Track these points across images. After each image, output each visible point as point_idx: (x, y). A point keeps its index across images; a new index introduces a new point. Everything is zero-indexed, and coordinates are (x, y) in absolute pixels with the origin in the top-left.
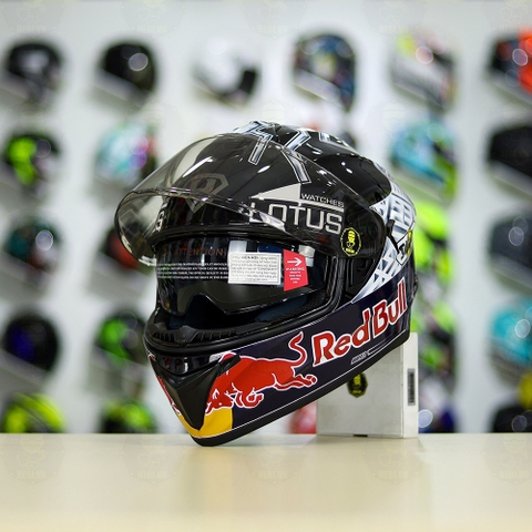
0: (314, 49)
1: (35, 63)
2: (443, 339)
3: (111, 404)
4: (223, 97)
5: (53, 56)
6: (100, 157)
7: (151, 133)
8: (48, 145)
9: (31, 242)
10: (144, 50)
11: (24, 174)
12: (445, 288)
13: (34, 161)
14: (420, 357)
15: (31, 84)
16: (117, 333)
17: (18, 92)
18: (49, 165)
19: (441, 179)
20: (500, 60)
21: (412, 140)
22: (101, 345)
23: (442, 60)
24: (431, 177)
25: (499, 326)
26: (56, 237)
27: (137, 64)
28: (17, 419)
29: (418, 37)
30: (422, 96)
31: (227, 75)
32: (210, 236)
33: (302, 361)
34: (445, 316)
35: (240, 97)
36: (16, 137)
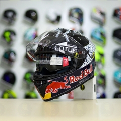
0: (74, 11)
1: (10, 14)
2: (103, 77)
3: (27, 92)
4: (53, 22)
5: (14, 13)
6: (25, 36)
7: (36, 30)
8: (13, 33)
9: (9, 55)
10: (35, 11)
11: (7, 40)
12: (103, 65)
13: (10, 37)
14: (97, 81)
15: (9, 19)
16: (29, 76)
17: (6, 21)
18: (13, 37)
19: (102, 41)
20: (116, 14)
21: (96, 32)
22: (25, 78)
23: (103, 14)
24: (100, 40)
25: (116, 74)
26: (15, 54)
27: (33, 15)
28: (6, 95)
29: (97, 8)
30: (98, 22)
31: (54, 17)
32: (48, 54)
33: (67, 82)
34: (103, 72)
35: (57, 22)
36: (6, 31)
